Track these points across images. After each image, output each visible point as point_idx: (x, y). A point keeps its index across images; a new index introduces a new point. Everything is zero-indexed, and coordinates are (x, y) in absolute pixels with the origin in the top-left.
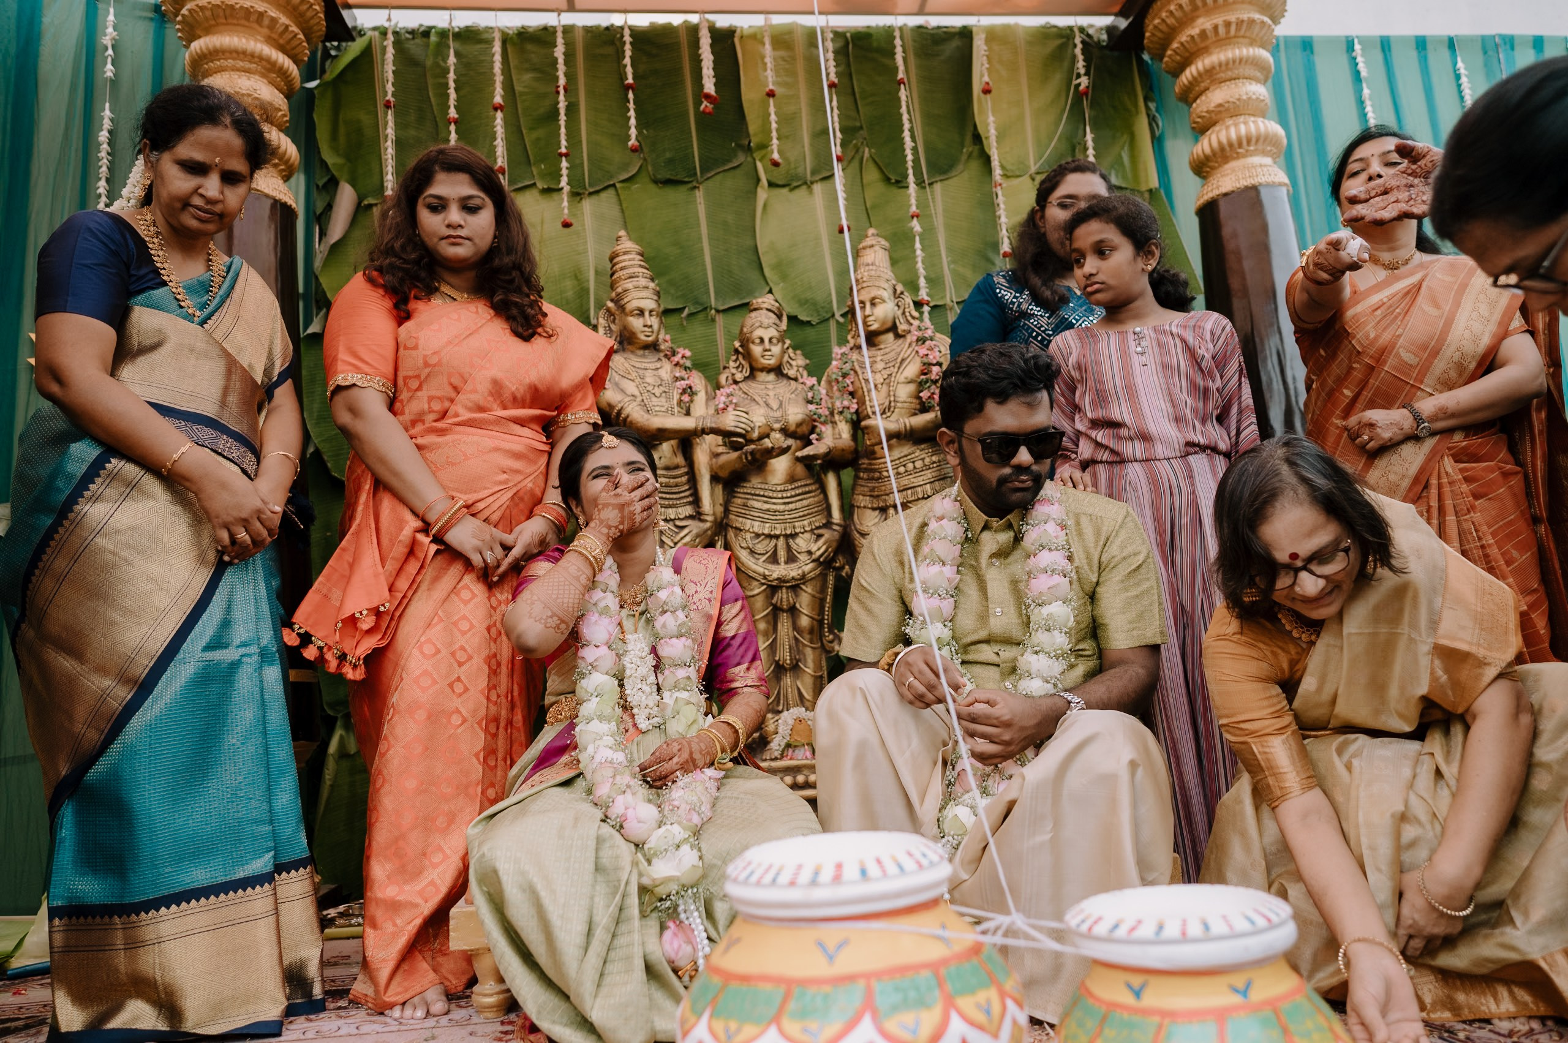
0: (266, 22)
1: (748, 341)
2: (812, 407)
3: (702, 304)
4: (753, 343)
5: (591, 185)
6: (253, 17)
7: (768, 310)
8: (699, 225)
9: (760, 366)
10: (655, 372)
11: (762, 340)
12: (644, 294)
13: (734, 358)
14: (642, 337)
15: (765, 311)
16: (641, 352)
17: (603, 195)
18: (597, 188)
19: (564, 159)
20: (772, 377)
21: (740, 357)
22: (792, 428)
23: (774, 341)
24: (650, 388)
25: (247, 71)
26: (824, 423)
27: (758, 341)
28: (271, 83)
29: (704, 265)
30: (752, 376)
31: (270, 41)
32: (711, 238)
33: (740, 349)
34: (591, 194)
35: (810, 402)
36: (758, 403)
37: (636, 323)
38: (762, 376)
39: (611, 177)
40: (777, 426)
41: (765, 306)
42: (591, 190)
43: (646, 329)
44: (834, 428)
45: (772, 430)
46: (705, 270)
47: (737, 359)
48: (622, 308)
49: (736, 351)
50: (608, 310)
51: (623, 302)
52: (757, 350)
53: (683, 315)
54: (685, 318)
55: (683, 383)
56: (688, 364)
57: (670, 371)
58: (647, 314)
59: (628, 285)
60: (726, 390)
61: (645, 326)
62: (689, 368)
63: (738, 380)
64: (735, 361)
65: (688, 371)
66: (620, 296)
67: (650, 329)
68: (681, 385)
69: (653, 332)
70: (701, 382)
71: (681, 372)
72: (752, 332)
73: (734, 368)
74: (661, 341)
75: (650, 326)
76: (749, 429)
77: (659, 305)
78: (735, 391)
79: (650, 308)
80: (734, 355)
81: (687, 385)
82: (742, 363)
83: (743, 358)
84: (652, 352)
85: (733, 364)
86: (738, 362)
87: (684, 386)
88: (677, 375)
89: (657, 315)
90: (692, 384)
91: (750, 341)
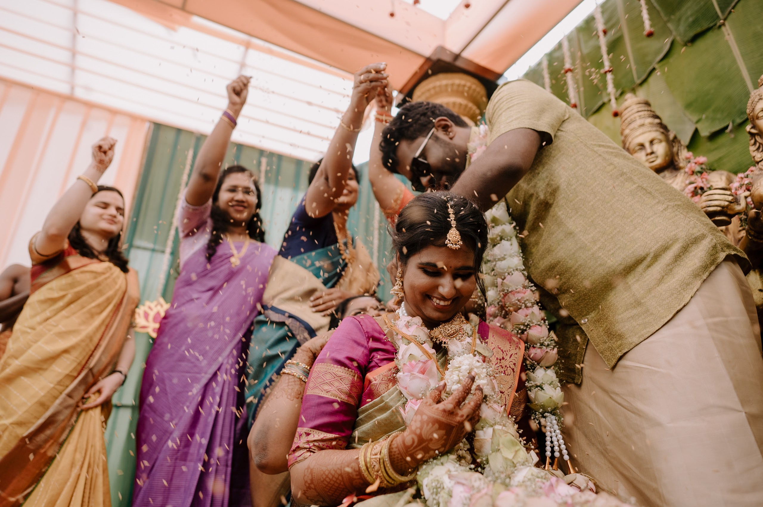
4: (758, 118)
5: (638, 78)
13: (753, 141)
17: (651, 80)
18: (644, 77)
19: (608, 74)
27: (761, 114)
33: (753, 131)
34: (641, 84)
39: (651, 63)
42: (639, 81)
43: (649, 157)
47: (756, 141)
49: (752, 135)
51: (628, 145)
53: (728, 131)
54: (731, 131)
55: (691, 187)
56: (698, 168)
57: (682, 182)
58: (647, 145)
59: (627, 132)
60: (741, 175)
61: (647, 155)
62: (699, 172)
63: (759, 160)
64: (755, 144)
65: (699, 175)
66: (624, 143)
67: (653, 155)
68: (689, 190)
69: (657, 157)
70: (721, 179)
71: (693, 178)
72: (753, 109)
73: (754, 151)
74: (681, 160)
75: (652, 153)
76: (727, 203)
77: (663, 133)
78: (752, 172)
79: (650, 138)
80: (752, 139)
81: (696, 188)
82: (760, 144)
83: (761, 137)
84: (671, 172)
85: (752, 148)
86: (758, 144)
87: (693, 189)
88: (687, 182)
89: (661, 141)
90: (701, 185)
91: (755, 118)
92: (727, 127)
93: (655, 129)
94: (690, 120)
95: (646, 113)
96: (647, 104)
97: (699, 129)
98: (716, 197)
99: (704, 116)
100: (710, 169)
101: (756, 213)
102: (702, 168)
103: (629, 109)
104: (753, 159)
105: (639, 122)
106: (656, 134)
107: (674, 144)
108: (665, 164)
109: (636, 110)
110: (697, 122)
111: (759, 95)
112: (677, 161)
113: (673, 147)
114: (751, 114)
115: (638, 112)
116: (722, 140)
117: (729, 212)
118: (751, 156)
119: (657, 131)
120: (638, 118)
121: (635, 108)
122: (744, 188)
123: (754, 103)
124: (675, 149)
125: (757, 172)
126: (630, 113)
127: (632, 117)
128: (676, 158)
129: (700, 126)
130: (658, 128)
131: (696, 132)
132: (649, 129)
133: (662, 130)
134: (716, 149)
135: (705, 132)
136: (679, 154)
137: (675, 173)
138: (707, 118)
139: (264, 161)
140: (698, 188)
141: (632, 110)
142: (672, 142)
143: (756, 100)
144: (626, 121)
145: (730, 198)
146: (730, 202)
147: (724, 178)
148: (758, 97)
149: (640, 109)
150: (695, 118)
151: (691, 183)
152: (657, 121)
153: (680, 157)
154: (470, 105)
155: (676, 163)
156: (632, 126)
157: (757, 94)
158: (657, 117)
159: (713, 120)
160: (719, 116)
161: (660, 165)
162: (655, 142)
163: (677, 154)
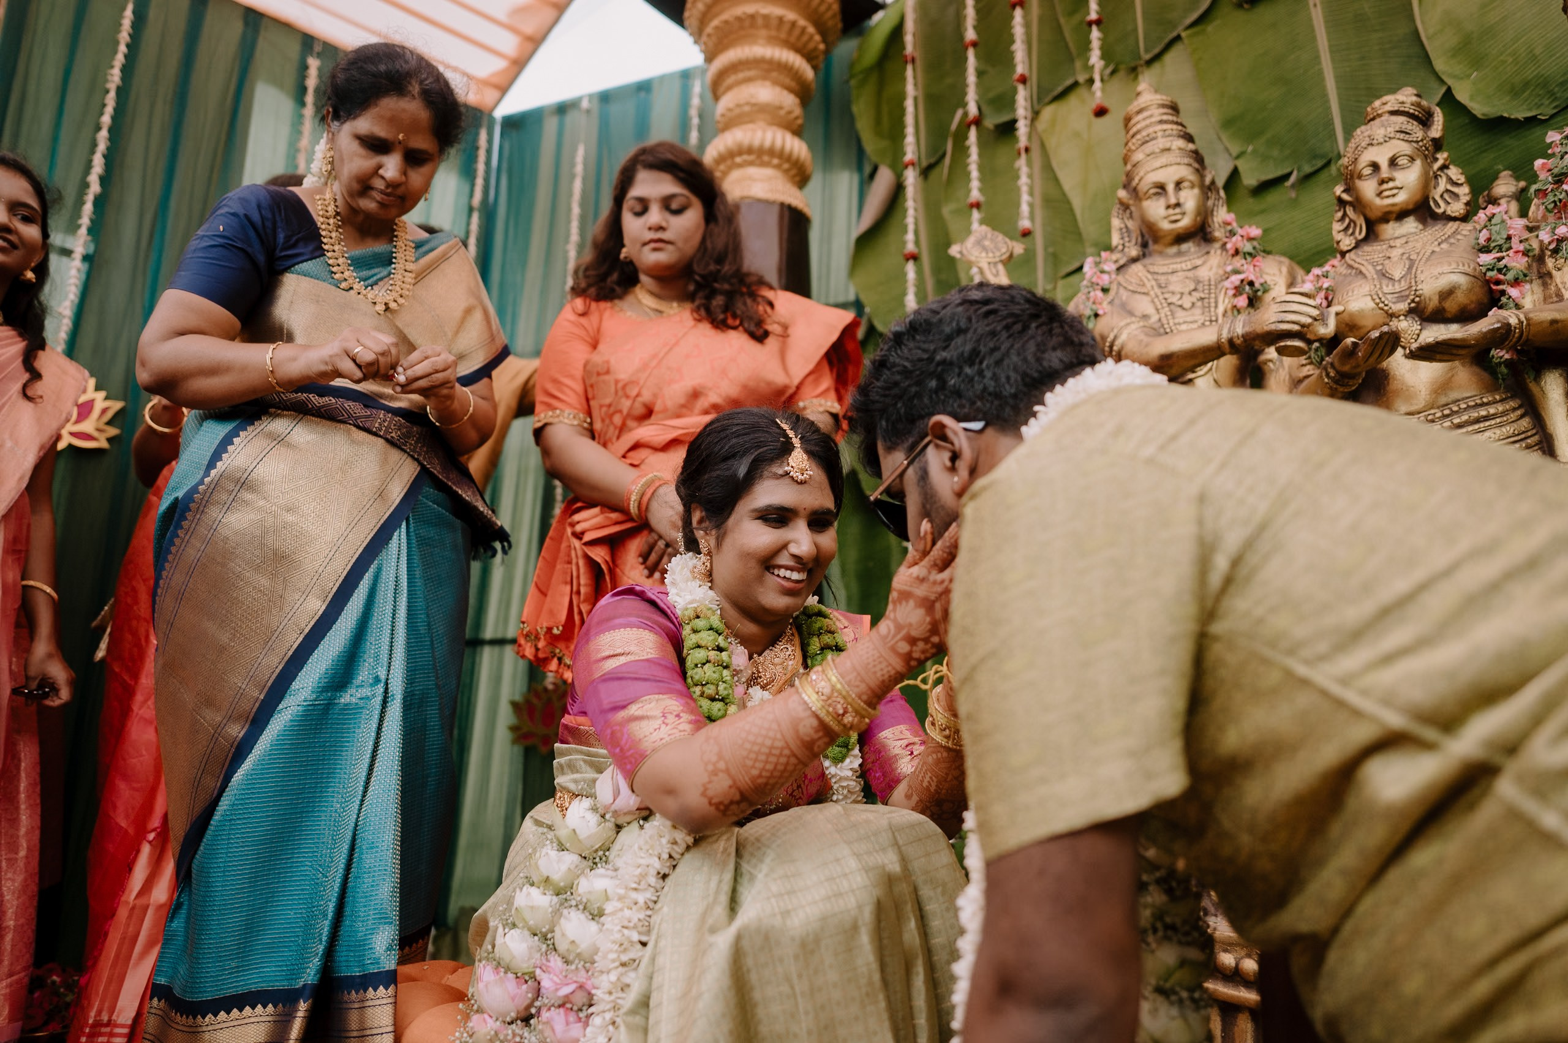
0: (760, 21)
1: (1352, 176)
2: (1486, 259)
3: (1322, 156)
4: (1360, 177)
5: (1147, 51)
6: (747, 23)
7: (1393, 113)
8: (1314, 39)
9: (1379, 214)
10: (1190, 274)
11: (1375, 166)
12: (1164, 159)
13: (1340, 214)
14: (1166, 226)
15: (1386, 117)
16: (1174, 250)
17: (1168, 58)
18: (1157, 50)
19: (1094, 28)
20: (1410, 225)
21: (1350, 211)
22: (1433, 304)
23: (1403, 161)
24: (1174, 299)
25: (748, 80)
26: (1516, 282)
27: (1368, 171)
28: (776, 83)
29: (1324, 96)
30: (1371, 234)
31: (773, 40)
32: (1333, 50)
33: (1345, 197)
34: (1149, 63)
35: (1485, 249)
36: (1365, 277)
37: (1156, 210)
38: (1390, 229)
39: (1175, 27)
40: (1403, 306)
41: (1388, 108)
42: (1147, 57)
43: (1171, 211)
44: (1545, 285)
45: (1392, 316)
46: (1328, 101)
47: (1345, 215)
48: (1135, 192)
49: (1341, 202)
50: (1121, 203)
51: (1134, 183)
52: (1368, 188)
53: (1289, 183)
54: (1293, 186)
55: (1236, 279)
56: (1248, 247)
57: (1219, 266)
58: (1170, 188)
59: (1138, 156)
60: (1316, 271)
61: (1168, 207)
62: (1250, 254)
63: (1345, 248)
64: (1342, 219)
65: (1249, 259)
66: (1129, 176)
67: (1178, 210)
68: (1232, 283)
69: (1184, 214)
70: (1280, 271)
71: (1238, 262)
72: (1356, 159)
73: (1339, 232)
74: (1217, 225)
75: (1178, 205)
76: (1309, 320)
77: (1197, 170)
78: (1334, 269)
79: (1176, 178)
80: (1339, 210)
81: (1242, 281)
82: (1351, 220)
83: (1354, 210)
84: (1199, 245)
85: (1337, 227)
86: (1347, 221)
87: (1238, 283)
88: (1229, 268)
89: (1192, 187)
90: (1252, 277)
91: (1355, 176)
92: (1287, 177)
93: (1186, 161)
94: (1227, 150)
95: (1175, 127)
96: (1174, 108)
97: (1241, 169)
98: (1295, 307)
99: (1250, 148)
100: (1264, 251)
101: (1354, 343)
102: (1254, 248)
103: (1145, 114)
104: (1335, 245)
105: (1161, 143)
106: (1185, 172)
107: (1209, 194)
108: (1193, 230)
109: (1159, 118)
110: (1238, 157)
111: (1369, 137)
112: (1210, 226)
113: (1208, 198)
114: (1350, 168)
115: (1161, 122)
116: (1273, 197)
117: (1310, 336)
118: (1332, 239)
119: (1190, 165)
120: (1160, 134)
121: (1157, 114)
122: (1322, 294)
123: (1359, 148)
124: (1210, 203)
125: (1343, 270)
126: (1148, 122)
127: (1151, 130)
128: (1210, 221)
129: (1242, 165)
130: (1191, 161)
131: (1235, 174)
132: (1178, 160)
133: (1196, 165)
134: (1262, 212)
135: (1250, 179)
136: (1215, 213)
137: (1204, 248)
138: (1254, 151)
139: (313, 63)
140: (1245, 283)
141: (1151, 116)
142: (1207, 189)
143: (1363, 144)
144: (1138, 137)
145: (1315, 312)
146: (1315, 320)
147: (1285, 270)
148: (1367, 141)
149: (1165, 117)
150: (1235, 150)
151: (1236, 272)
152: (1191, 146)
153: (1215, 219)
154: (811, 29)
155: (1209, 230)
156: (1149, 147)
157: (1366, 134)
158: (1189, 138)
159: (1265, 158)
160: (1275, 153)
161: (1186, 228)
162: (1186, 184)
163: (1212, 211)
